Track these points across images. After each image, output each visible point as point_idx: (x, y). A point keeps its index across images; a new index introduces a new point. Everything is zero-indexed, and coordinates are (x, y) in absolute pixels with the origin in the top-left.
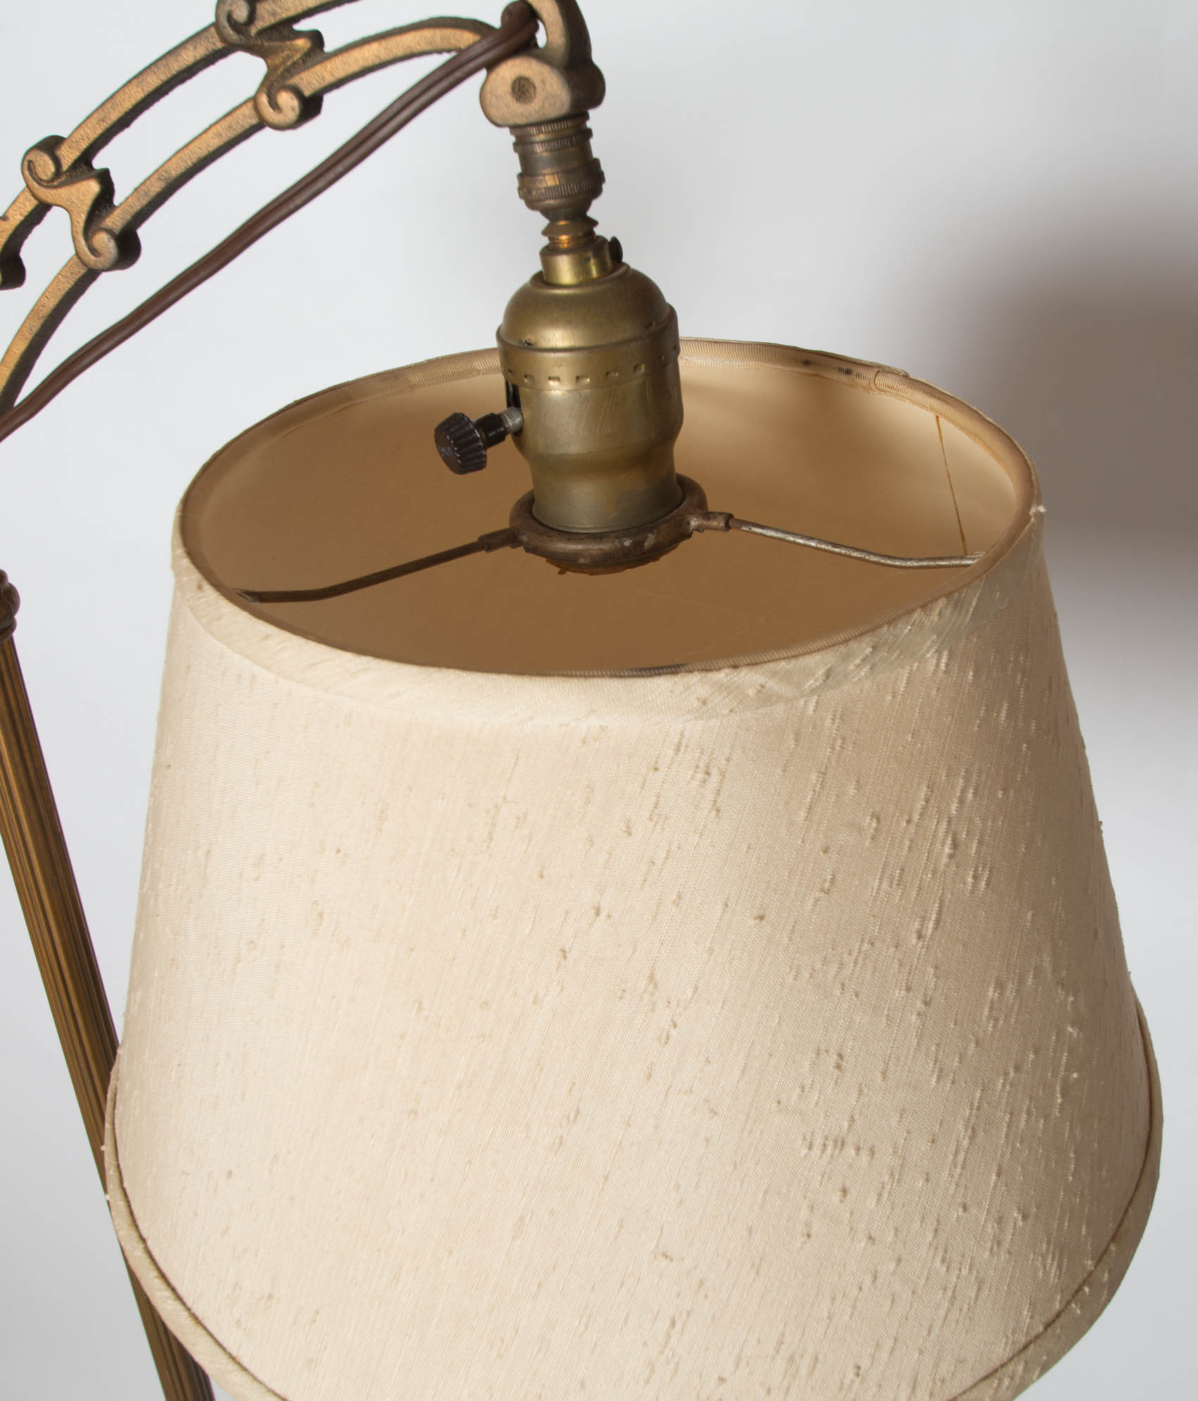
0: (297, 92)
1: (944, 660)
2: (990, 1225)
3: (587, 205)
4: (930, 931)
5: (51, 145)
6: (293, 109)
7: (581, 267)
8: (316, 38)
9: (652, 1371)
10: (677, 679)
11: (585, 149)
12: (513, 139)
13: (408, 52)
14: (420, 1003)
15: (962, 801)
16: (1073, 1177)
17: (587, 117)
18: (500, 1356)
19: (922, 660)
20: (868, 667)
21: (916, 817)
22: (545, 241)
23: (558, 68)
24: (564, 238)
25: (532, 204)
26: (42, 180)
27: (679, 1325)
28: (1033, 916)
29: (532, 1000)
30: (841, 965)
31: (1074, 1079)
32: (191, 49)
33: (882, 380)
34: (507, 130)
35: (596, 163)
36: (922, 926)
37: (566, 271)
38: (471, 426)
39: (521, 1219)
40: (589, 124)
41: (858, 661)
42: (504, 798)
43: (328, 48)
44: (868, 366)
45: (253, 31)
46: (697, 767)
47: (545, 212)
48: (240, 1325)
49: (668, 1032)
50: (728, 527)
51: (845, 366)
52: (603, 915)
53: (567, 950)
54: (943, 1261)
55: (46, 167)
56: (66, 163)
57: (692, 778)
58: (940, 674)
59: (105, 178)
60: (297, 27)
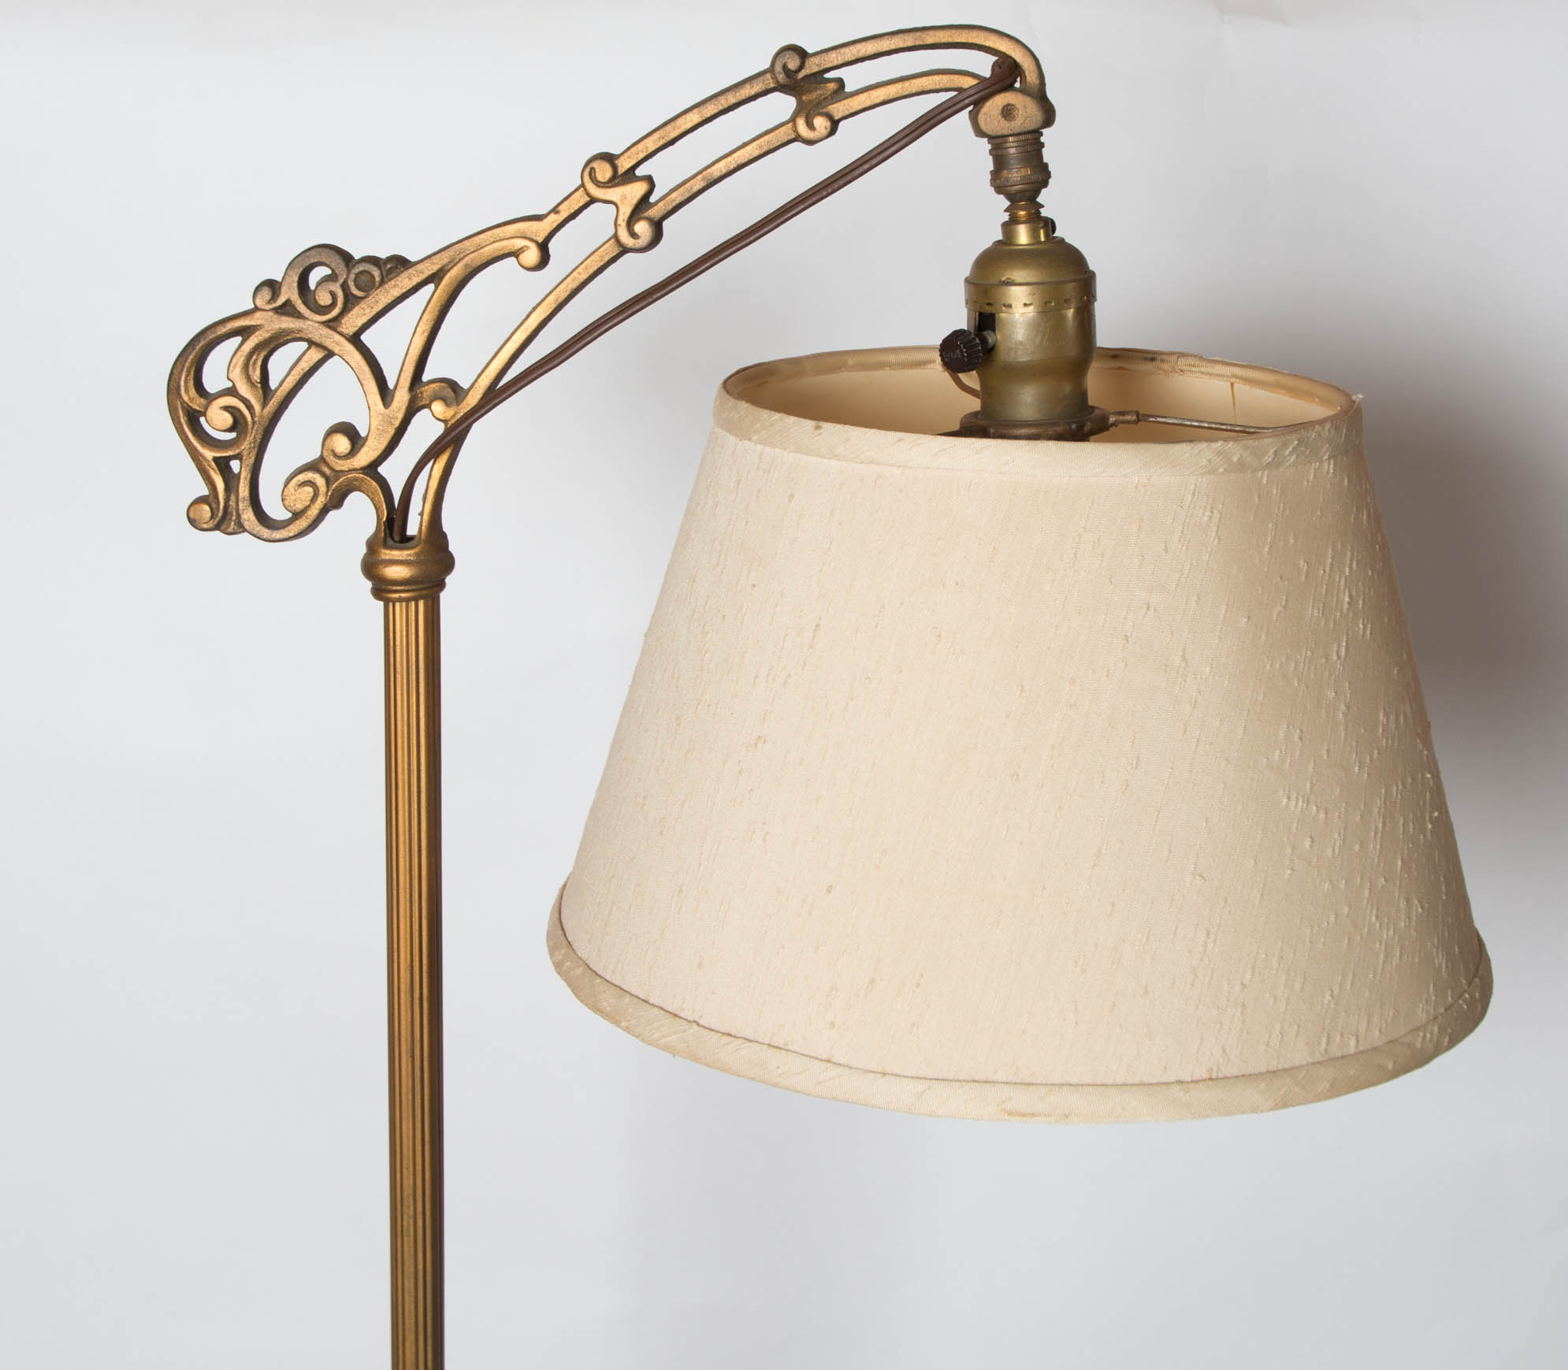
0: (830, 117)
1: (1332, 466)
2: (1402, 901)
3: (1037, 192)
4: (1343, 654)
5: (609, 158)
6: (826, 129)
7: (1034, 234)
8: (840, 82)
9: (1196, 976)
10: (1193, 445)
11: (1039, 155)
12: (989, 147)
13: (920, 90)
14: (1022, 686)
15: (1351, 568)
16: (1446, 895)
17: (1041, 134)
18: (1084, 971)
19: (1321, 462)
20: (1295, 455)
21: (1328, 569)
22: (1006, 217)
23: (1036, 98)
24: (1022, 213)
25: (999, 189)
26: (599, 182)
27: (1212, 936)
28: (1398, 670)
29: (1105, 674)
30: (1297, 663)
31: (1436, 817)
32: (749, 88)
33: (1182, 361)
34: (986, 140)
35: (1046, 166)
36: (1339, 648)
37: (1023, 236)
38: (973, 336)
39: (1099, 850)
40: (1042, 139)
41: (1290, 449)
42: (1085, 528)
43: (848, 89)
44: (1171, 354)
45: (801, 75)
46: (1206, 507)
47: (1010, 197)
48: (834, 1026)
49: (1196, 698)
50: (1139, 420)
51: (1150, 356)
52: (1152, 609)
53: (1128, 634)
54: (1377, 917)
55: (604, 172)
56: (621, 171)
57: (1204, 515)
58: (1331, 475)
59: (649, 180)
60: (827, 76)
